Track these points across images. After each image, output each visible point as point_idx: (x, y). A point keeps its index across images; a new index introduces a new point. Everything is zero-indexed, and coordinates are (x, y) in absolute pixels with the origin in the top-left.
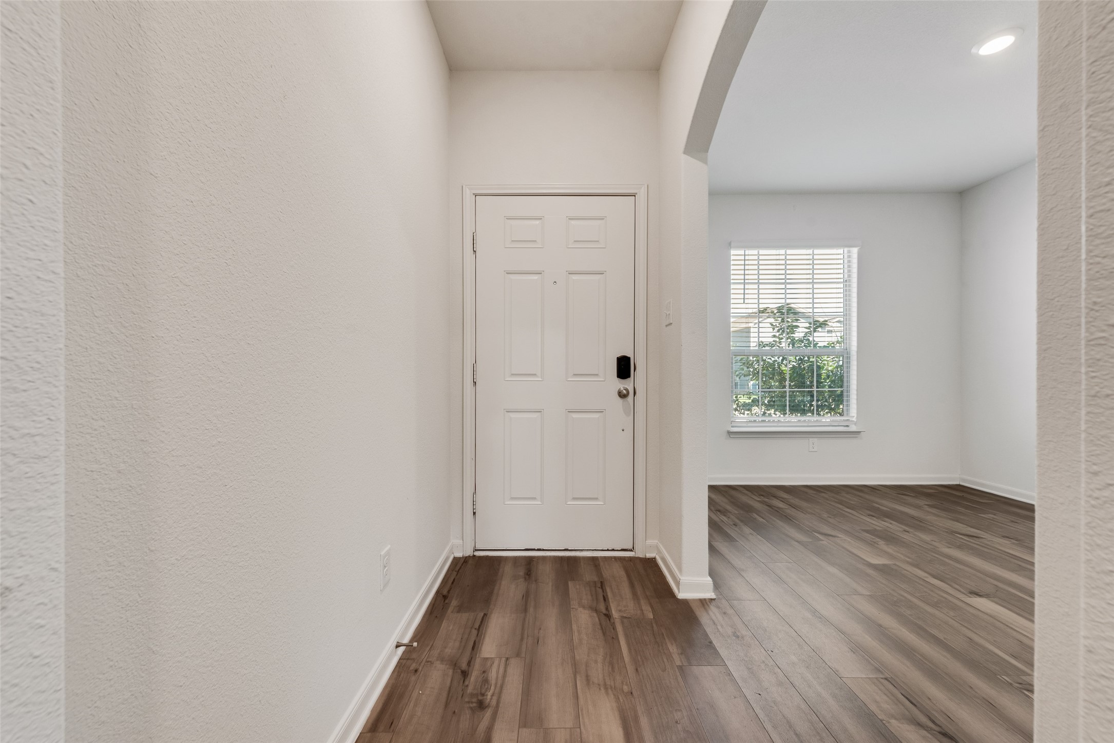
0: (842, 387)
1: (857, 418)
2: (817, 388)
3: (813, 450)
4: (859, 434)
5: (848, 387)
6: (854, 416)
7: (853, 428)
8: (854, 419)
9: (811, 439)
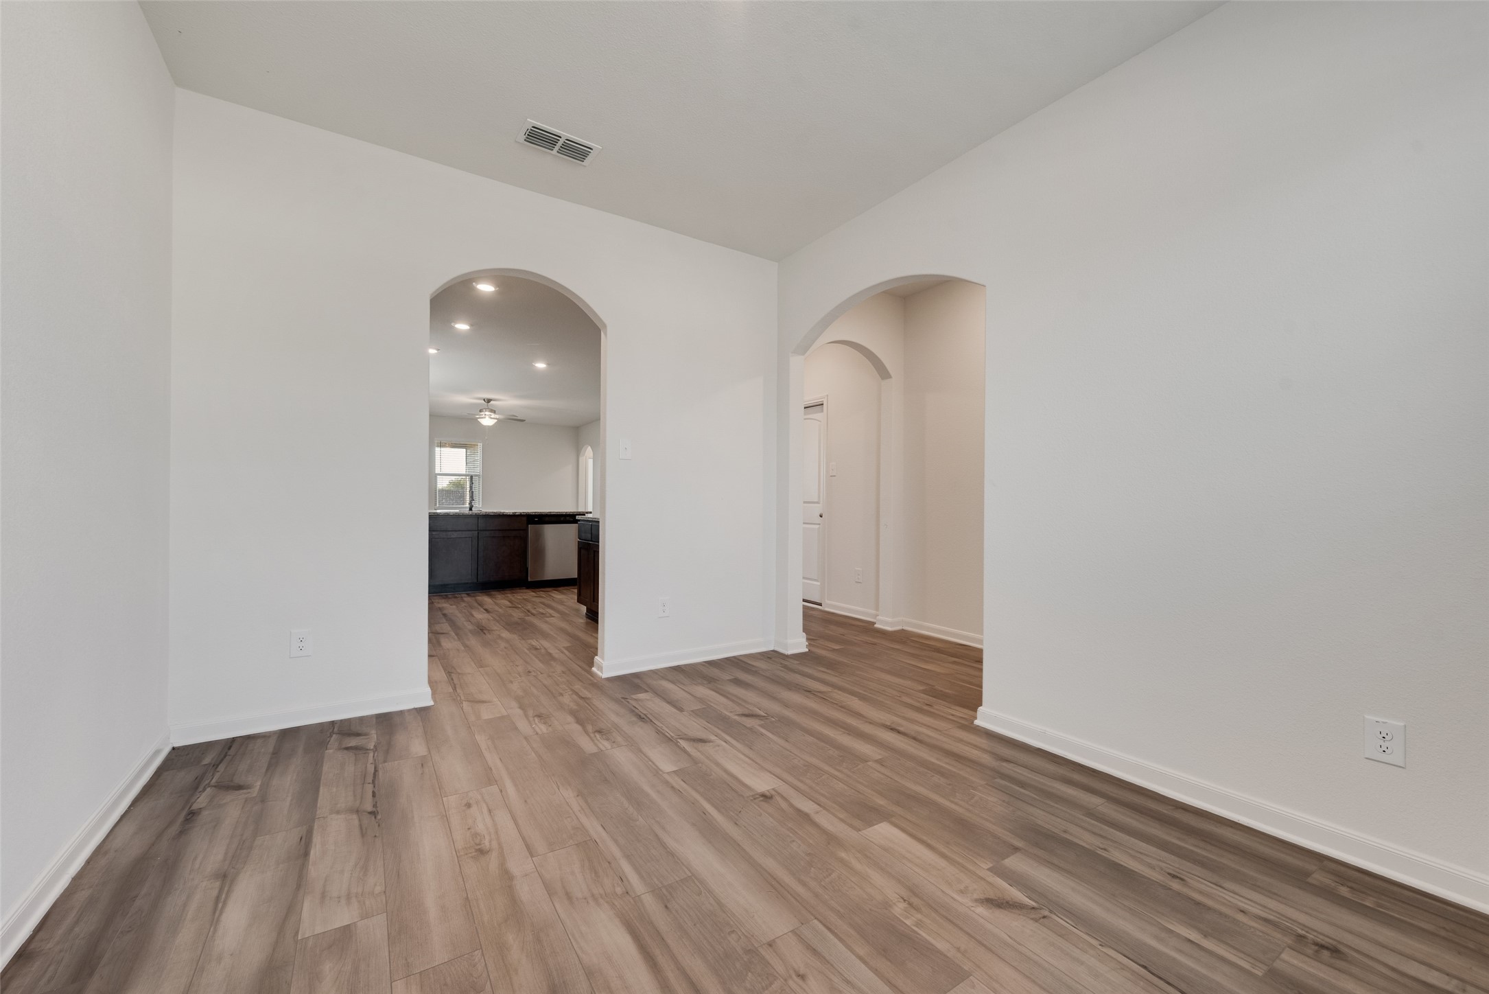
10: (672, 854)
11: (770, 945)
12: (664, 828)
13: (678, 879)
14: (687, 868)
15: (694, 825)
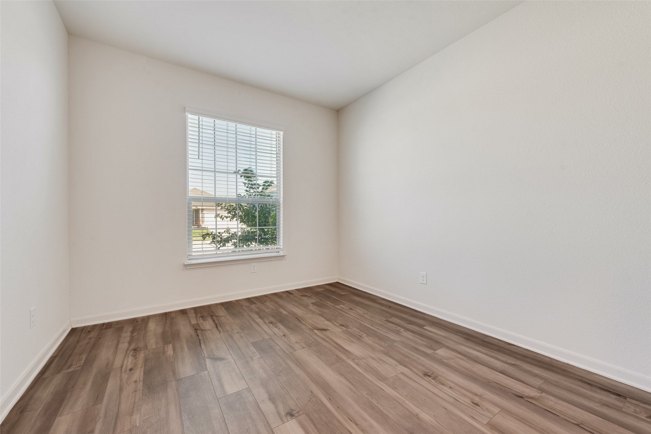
0: (275, 226)
1: (283, 246)
2: (259, 226)
3: (254, 271)
4: (284, 257)
5: (279, 225)
6: (281, 245)
7: (281, 253)
8: (281, 247)
9: (252, 264)
10: (342, 375)
11: (304, 348)
12: (350, 389)
13: (336, 364)
14: (333, 369)
15: (335, 392)
